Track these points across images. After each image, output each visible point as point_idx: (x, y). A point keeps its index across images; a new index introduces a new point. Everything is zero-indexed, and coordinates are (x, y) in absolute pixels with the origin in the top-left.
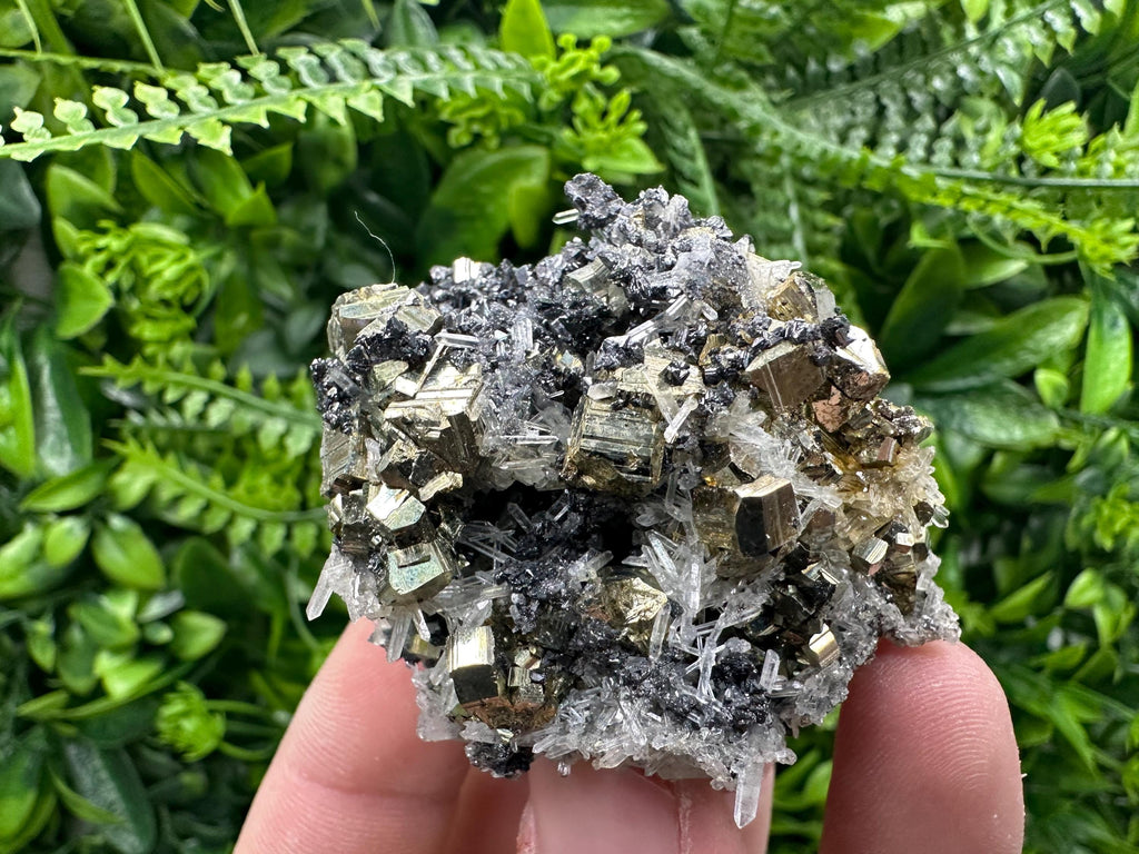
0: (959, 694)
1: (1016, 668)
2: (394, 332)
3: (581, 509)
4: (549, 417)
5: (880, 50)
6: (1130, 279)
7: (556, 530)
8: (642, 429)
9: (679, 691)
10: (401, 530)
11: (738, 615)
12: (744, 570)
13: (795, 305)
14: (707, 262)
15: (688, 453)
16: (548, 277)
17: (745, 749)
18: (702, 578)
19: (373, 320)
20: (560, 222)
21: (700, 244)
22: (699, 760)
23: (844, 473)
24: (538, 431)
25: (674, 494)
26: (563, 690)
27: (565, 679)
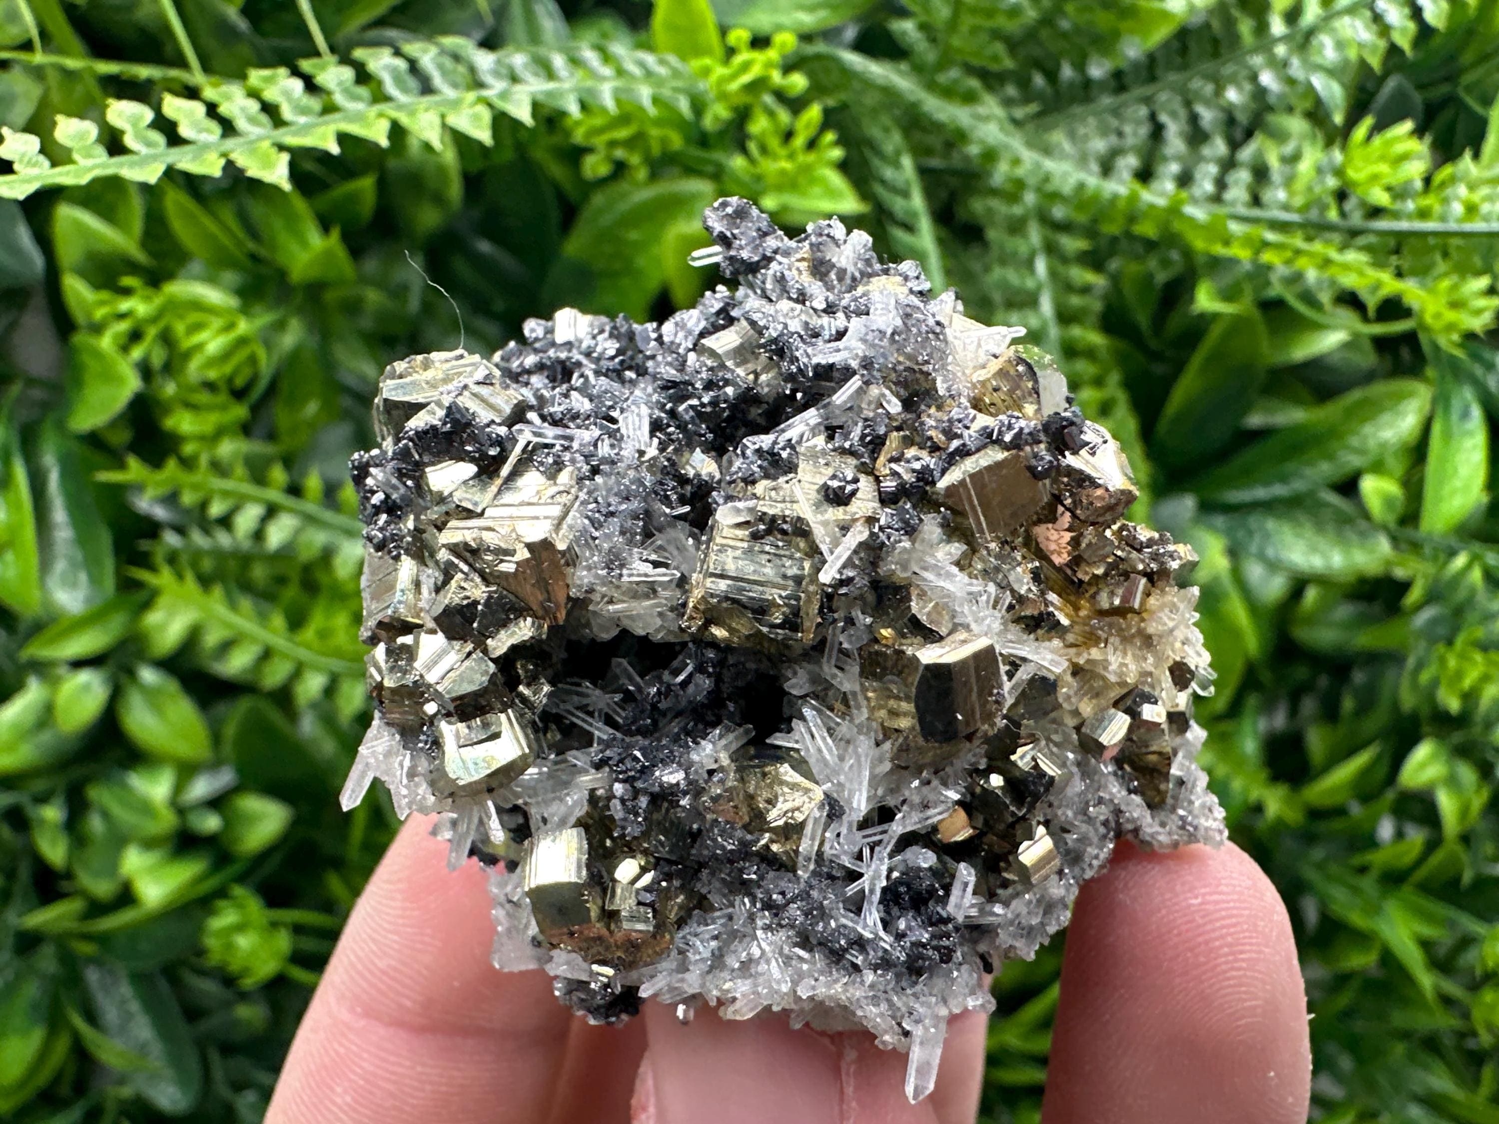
0: (1223, 913)
2: (455, 422)
3: (711, 670)
4: (669, 542)
5: (1156, 51)
6: (1487, 354)
7: (677, 696)
8: (791, 567)
9: (836, 920)
10: (461, 698)
11: (921, 815)
12: (929, 757)
13: (1011, 392)
14: (889, 331)
15: (855, 598)
16: (677, 341)
17: (922, 999)
18: (871, 768)
19: (428, 404)
20: (697, 264)
21: (879, 306)
22: (860, 1013)
23: (1073, 623)
24: (652, 562)
25: (835, 652)
26: (682, 913)
27: (686, 898)
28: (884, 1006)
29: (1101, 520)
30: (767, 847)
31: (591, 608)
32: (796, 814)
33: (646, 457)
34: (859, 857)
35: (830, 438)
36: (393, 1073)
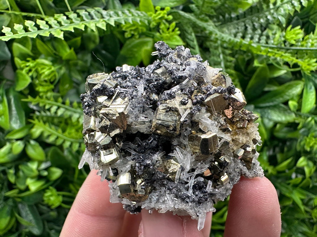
0: (263, 191)
1: (283, 184)
2: (103, 88)
3: (157, 140)
4: (148, 113)
5: (246, 11)
6: (315, 75)
7: (149, 145)
8: (174, 118)
9: (183, 192)
10: (105, 145)
11: (200, 170)
12: (202, 158)
13: (220, 82)
14: (195, 69)
15: (187, 125)
16: (149, 71)
17: (201, 209)
18: (190, 160)
19: (97, 84)
20: (153, 55)
21: (192, 64)
22: (188, 211)
23: (232, 130)
24: (145, 117)
25: (183, 136)
26: (150, 191)
27: (151, 187)
28: (193, 210)
29: (238, 108)
30: (168, 177)
31: (132, 127)
32: (175, 170)
33: (143, 95)
34: (188, 179)
35: (182, 91)
36: (88, 225)
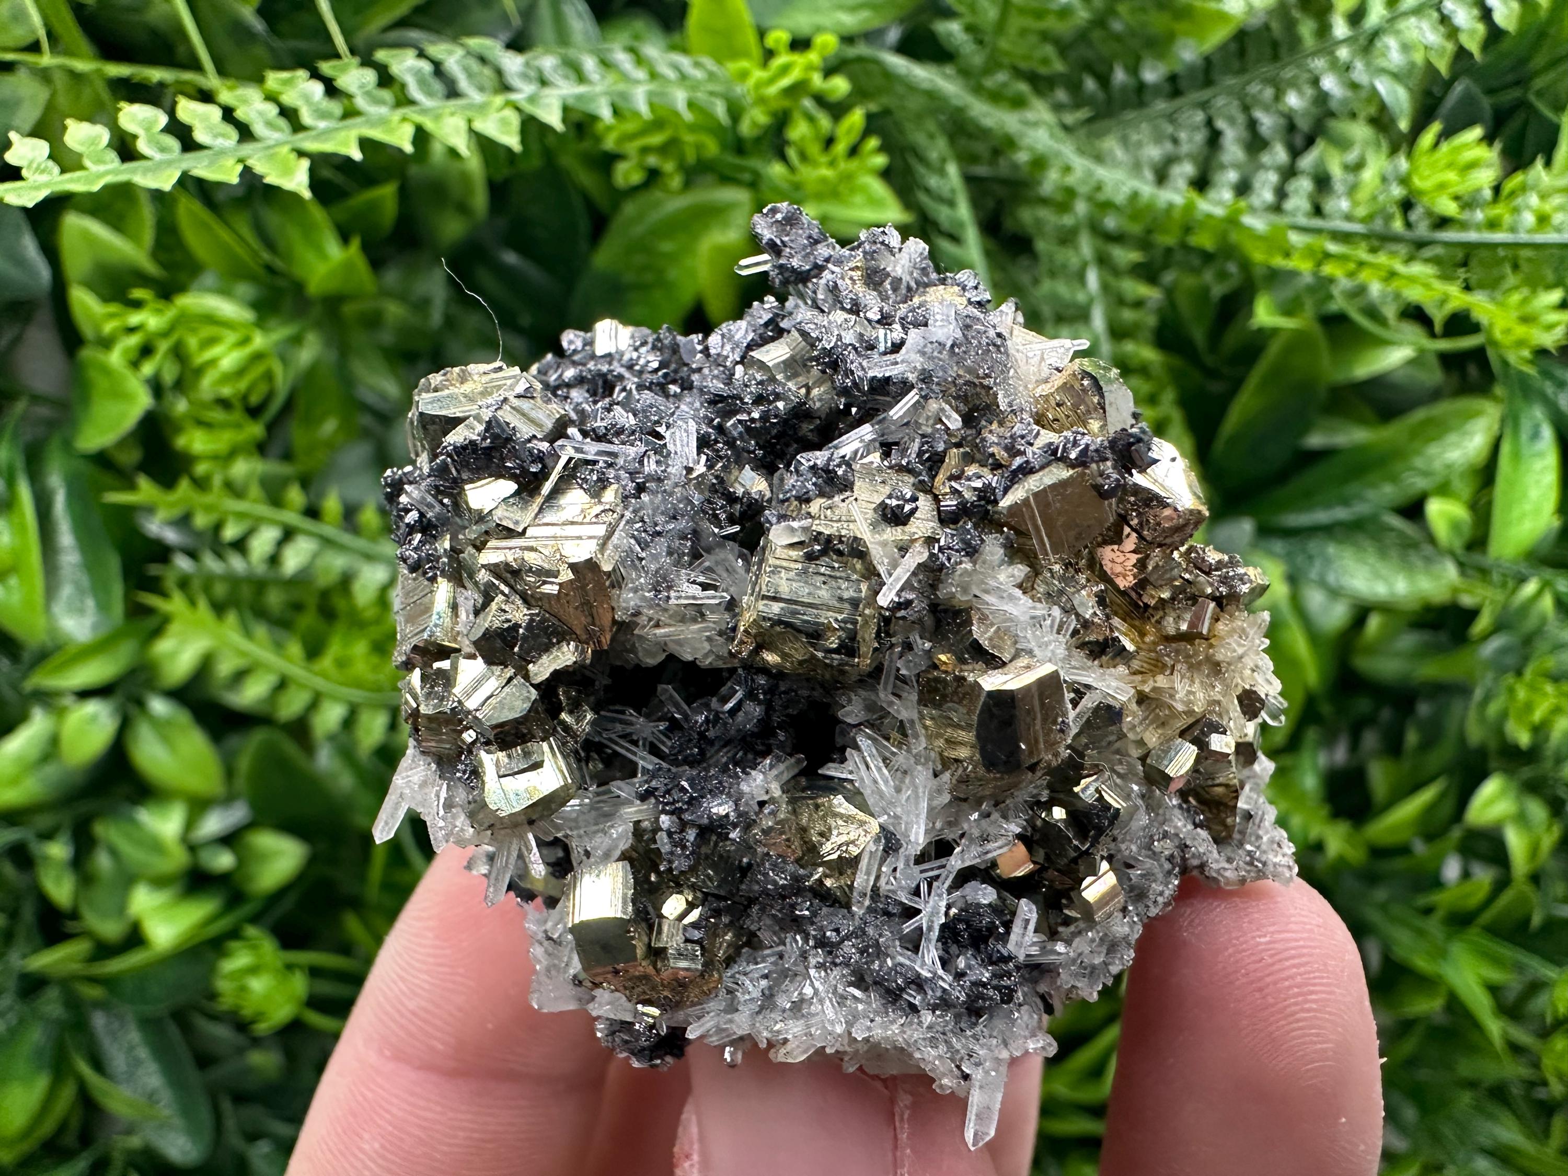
0: (1293, 952)
1: (1397, 909)
2: (495, 437)
3: (761, 697)
4: (717, 563)
5: (1213, 54)
6: (1557, 372)
7: (725, 724)
8: (847, 589)
9: (892, 958)
10: (502, 725)
11: (980, 849)
12: (990, 788)
13: (1075, 407)
14: (949, 343)
15: (913, 622)
16: (725, 353)
17: (982, 1041)
18: (929, 799)
19: (466, 418)
20: (744, 273)
21: (938, 317)
22: (917, 1055)
23: (1139, 649)
24: (701, 584)
25: (892, 679)
26: (731, 951)
27: (735, 935)
28: (942, 1048)
29: (1168, 541)
30: (820, 882)
31: (636, 632)
32: (851, 848)
33: (695, 475)
34: (917, 892)
35: (886, 455)
